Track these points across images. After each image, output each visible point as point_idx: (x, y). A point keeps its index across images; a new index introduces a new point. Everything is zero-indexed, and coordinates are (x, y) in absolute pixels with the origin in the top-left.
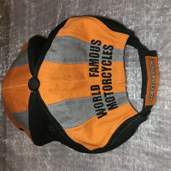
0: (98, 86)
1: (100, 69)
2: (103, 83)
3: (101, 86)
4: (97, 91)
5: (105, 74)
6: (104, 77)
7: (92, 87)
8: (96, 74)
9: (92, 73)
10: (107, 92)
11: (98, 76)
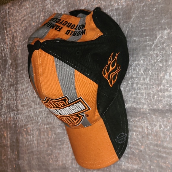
0: (68, 31)
1: (59, 25)
2: (69, 27)
3: (69, 29)
4: (71, 32)
5: (64, 24)
6: (65, 25)
7: (66, 33)
8: (60, 28)
9: (58, 29)
10: (75, 28)
11: (62, 27)
